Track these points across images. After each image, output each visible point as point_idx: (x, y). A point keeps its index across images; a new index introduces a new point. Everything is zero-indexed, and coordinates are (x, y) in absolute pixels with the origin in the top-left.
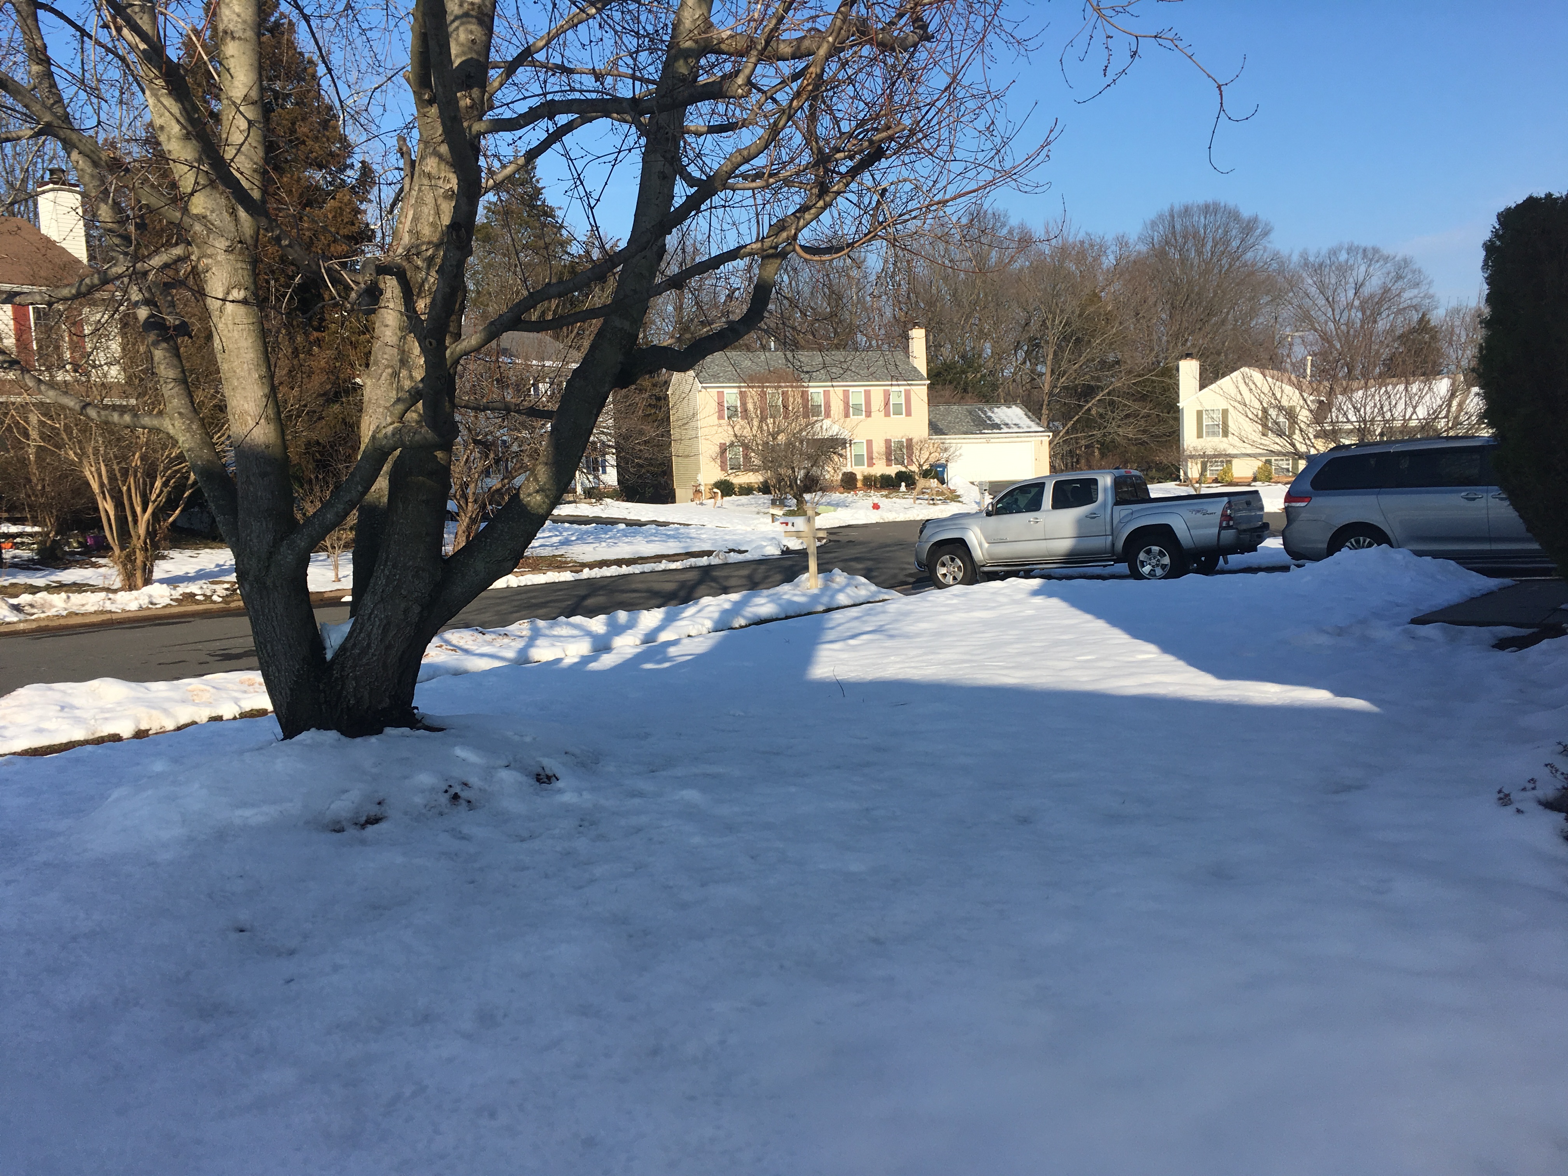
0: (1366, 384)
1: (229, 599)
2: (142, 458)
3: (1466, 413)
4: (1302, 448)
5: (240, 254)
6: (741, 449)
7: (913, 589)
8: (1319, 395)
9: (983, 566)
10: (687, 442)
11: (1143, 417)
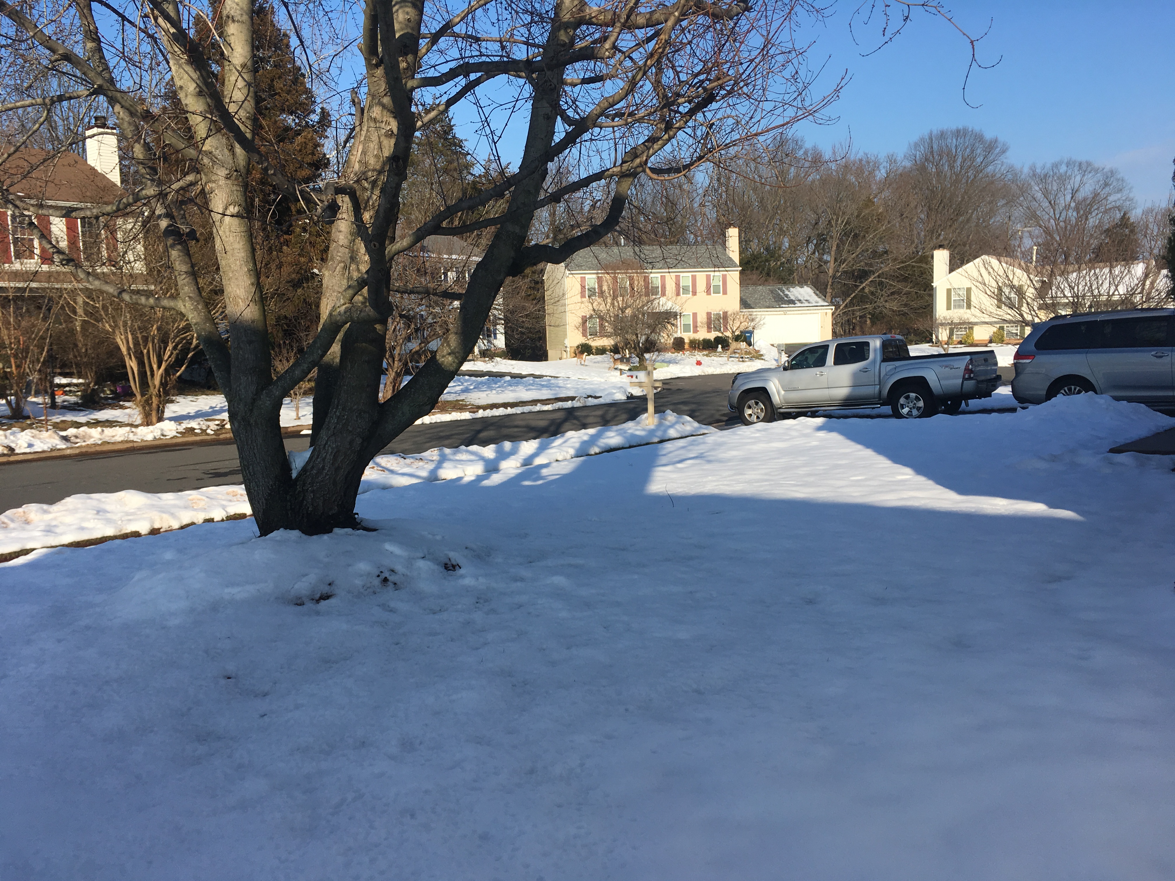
0: (1079, 268)
1: (219, 432)
2: (159, 329)
3: (1157, 290)
4: (1028, 318)
5: (235, 179)
6: (598, 320)
7: (726, 425)
8: (1042, 276)
9: (780, 408)
10: (557, 316)
11: (905, 294)
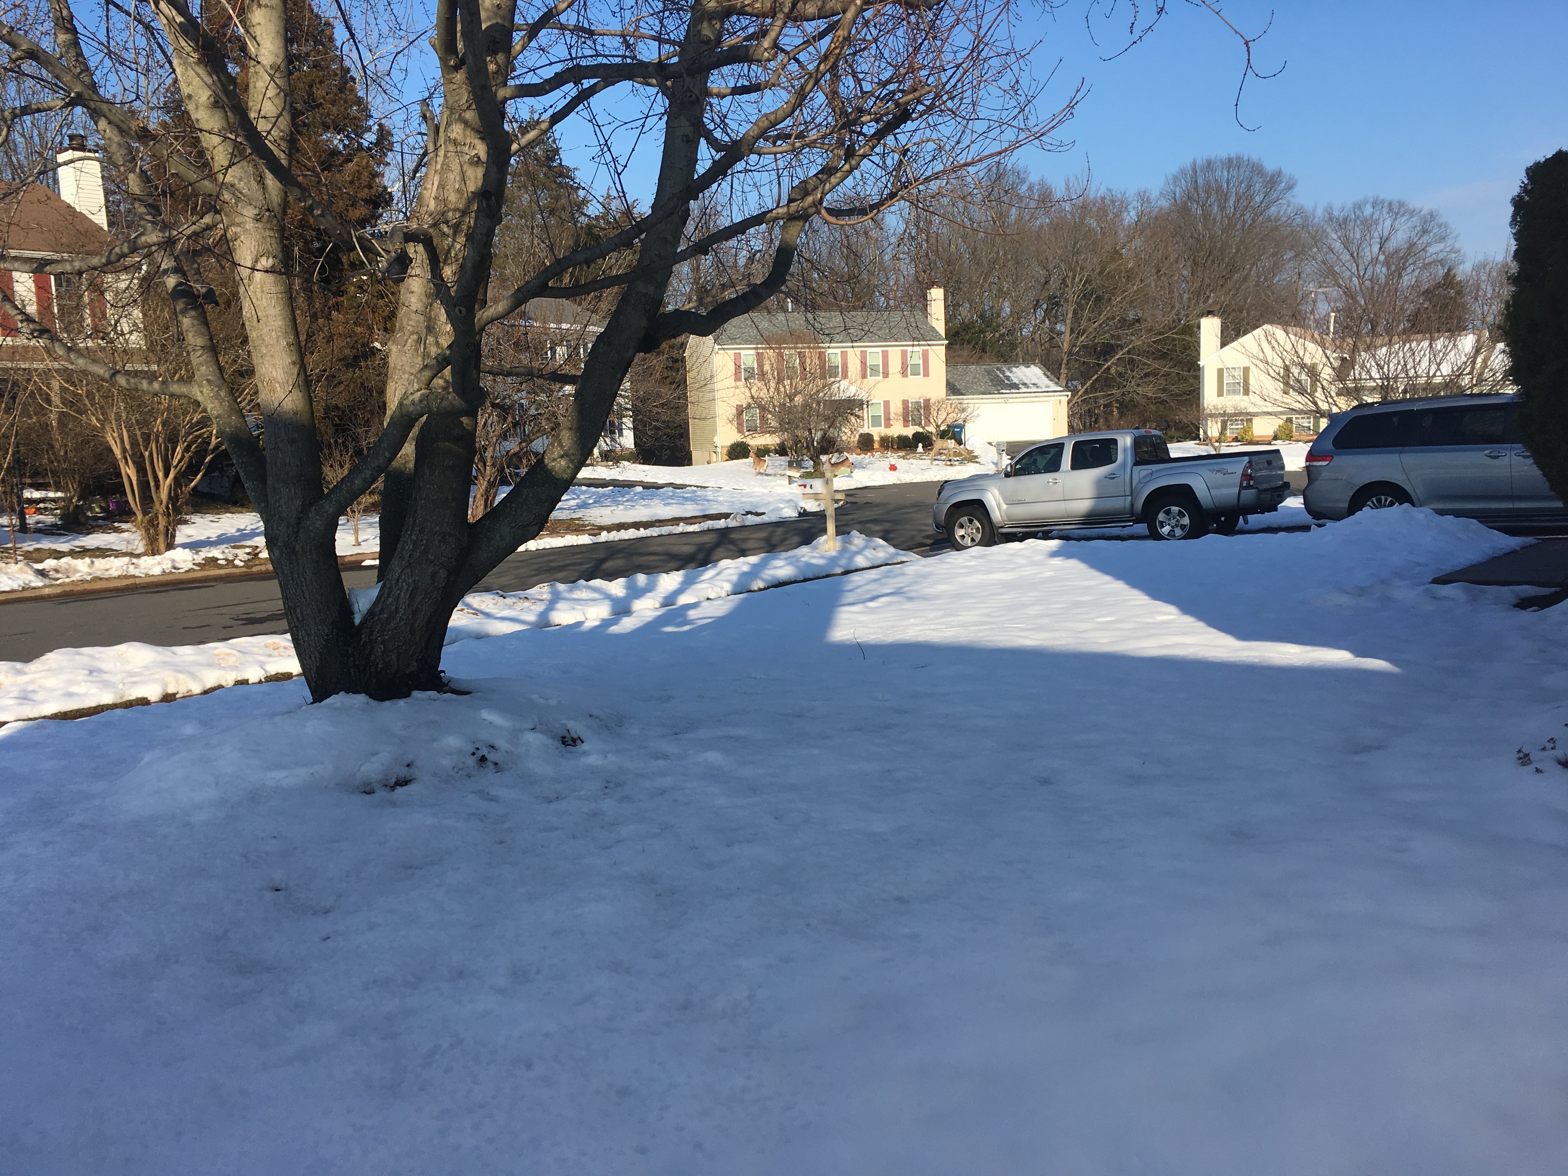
0: (1390, 341)
1: (252, 563)
2: (164, 424)
3: (1491, 370)
4: (1324, 406)
5: (268, 222)
6: (758, 411)
7: (931, 550)
8: (1342, 352)
9: (1002, 527)
10: (703, 405)
11: (1163, 376)
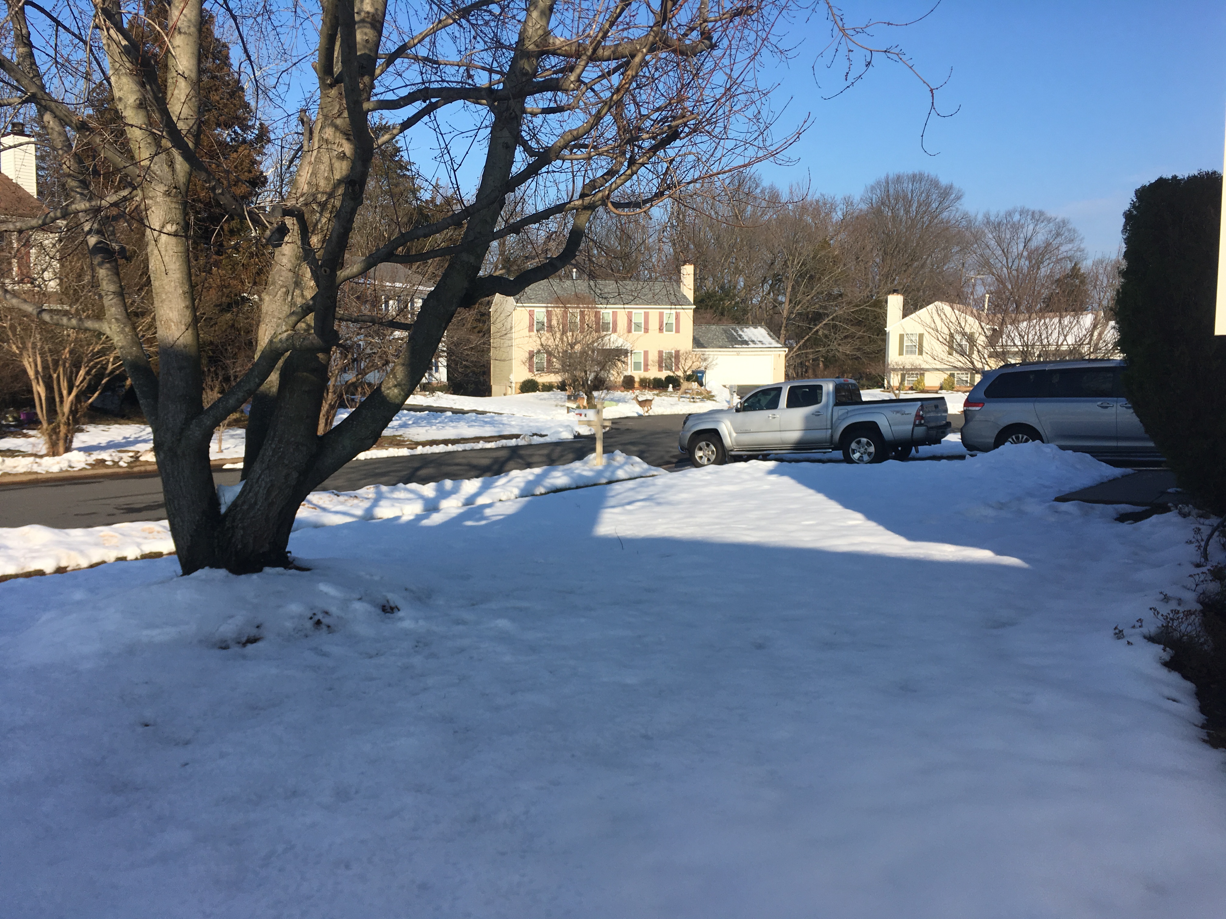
0: (1030, 317)
1: (133, 465)
2: (71, 352)
3: (1104, 341)
4: (979, 365)
5: (174, 197)
6: (546, 355)
7: (676, 467)
8: (993, 325)
9: (732, 450)
10: (503, 350)
11: (858, 338)
